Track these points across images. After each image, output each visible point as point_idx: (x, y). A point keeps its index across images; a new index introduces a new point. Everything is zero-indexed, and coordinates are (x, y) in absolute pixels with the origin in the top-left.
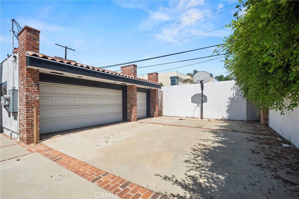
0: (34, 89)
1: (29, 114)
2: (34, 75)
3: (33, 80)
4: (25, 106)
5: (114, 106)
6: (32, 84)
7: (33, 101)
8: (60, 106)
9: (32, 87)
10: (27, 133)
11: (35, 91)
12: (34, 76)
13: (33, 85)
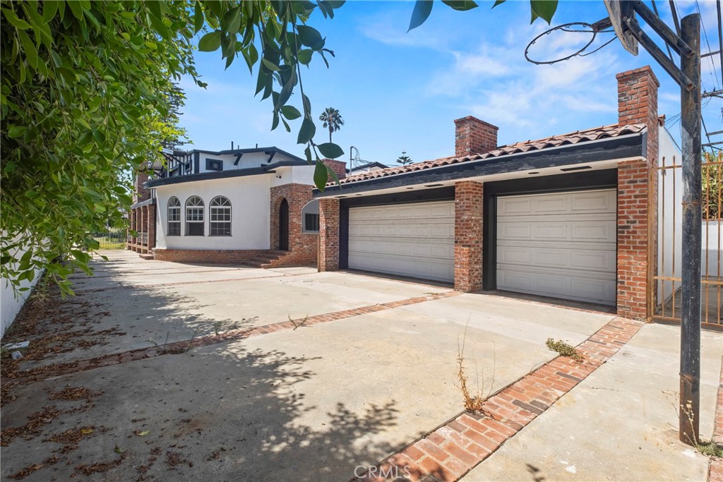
5: (444, 242)
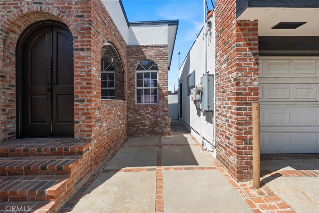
0: (250, 64)
1: (241, 118)
2: (249, 35)
3: (249, 45)
4: (233, 101)
6: (245, 54)
7: (248, 89)
8: (277, 103)
9: (246, 60)
10: (238, 157)
11: (251, 69)
12: (249, 37)
13: (248, 56)
